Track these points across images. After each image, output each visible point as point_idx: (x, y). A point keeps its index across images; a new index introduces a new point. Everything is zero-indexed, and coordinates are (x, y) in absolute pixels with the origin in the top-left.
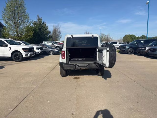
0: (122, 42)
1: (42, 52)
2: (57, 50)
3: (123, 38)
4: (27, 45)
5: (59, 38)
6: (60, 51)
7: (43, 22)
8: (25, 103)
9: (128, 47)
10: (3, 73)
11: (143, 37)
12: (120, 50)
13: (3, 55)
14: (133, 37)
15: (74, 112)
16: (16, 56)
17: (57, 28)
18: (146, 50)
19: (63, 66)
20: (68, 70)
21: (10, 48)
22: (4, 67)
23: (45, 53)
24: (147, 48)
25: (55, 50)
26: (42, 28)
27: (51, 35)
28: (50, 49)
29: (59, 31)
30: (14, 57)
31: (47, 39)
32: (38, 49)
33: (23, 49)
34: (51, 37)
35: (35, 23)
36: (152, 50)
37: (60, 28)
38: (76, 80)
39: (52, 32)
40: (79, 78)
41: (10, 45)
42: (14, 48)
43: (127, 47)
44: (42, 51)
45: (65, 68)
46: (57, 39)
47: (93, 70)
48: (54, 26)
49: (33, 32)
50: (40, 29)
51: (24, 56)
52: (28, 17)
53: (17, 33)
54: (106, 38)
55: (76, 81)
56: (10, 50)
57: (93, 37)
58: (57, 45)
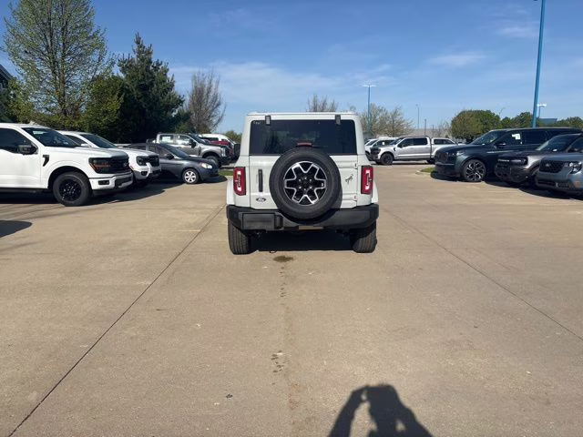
0: (447, 137)
1: (157, 172)
2: (210, 167)
3: (450, 122)
4: (101, 145)
5: (215, 121)
6: (219, 171)
7: (158, 64)
8: (125, 329)
9: (465, 157)
10: (30, 244)
11: (524, 118)
12: (437, 165)
13: (21, 181)
14: (486, 118)
15: (280, 352)
16: (66, 187)
17: (207, 83)
18: (527, 167)
19: (240, 217)
20: (257, 231)
21: (47, 159)
22: (29, 224)
23: (166, 178)
24: (532, 160)
25: (204, 165)
26: (152, 84)
27: (185, 111)
28: (185, 163)
29: (216, 97)
30: (61, 189)
31: (170, 127)
32: (142, 161)
33: (92, 161)
34: (185, 117)
35: (126, 66)
36: (547, 165)
37: (218, 82)
38: (282, 264)
39: (187, 99)
40: (290, 259)
41: (45, 145)
42: (61, 157)
43: (461, 157)
44: (156, 168)
45: (247, 226)
46: (205, 126)
47: (339, 231)
48: (194, 78)
49: (122, 98)
50: (144, 88)
51: (95, 185)
52: (102, 45)
53: (61, 102)
54: (387, 123)
55: (283, 268)
56: (44, 165)
57: (338, 123)
58: (207, 148)
